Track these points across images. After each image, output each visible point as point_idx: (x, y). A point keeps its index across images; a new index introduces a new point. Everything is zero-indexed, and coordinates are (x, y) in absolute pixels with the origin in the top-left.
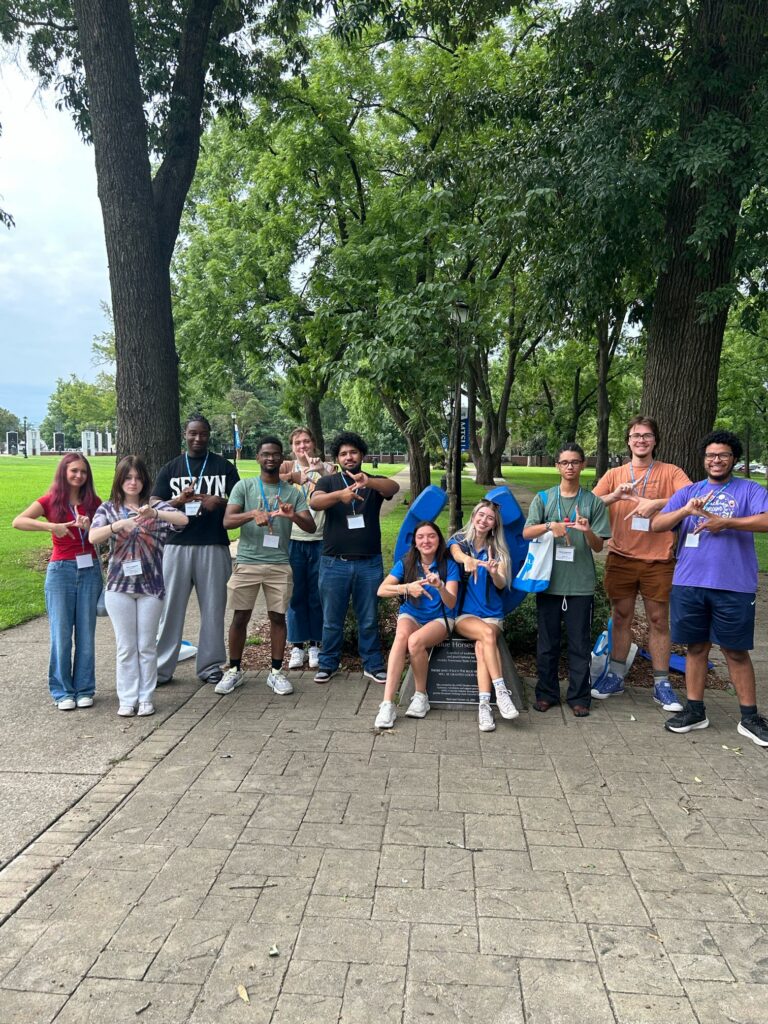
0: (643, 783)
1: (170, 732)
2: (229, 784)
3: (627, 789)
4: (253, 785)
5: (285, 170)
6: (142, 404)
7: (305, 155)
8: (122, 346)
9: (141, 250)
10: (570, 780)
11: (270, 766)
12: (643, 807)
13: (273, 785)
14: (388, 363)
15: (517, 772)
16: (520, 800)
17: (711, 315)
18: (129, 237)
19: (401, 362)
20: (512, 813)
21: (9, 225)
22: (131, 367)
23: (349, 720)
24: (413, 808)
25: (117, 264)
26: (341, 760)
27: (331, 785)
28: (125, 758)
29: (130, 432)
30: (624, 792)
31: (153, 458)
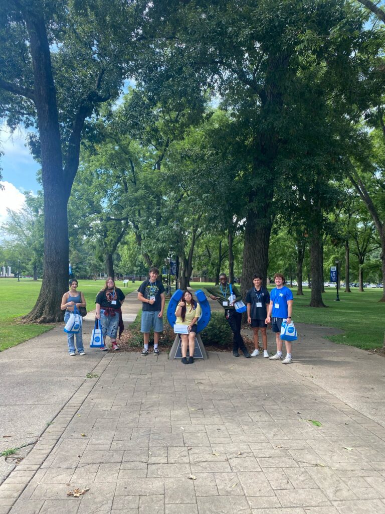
5: (103, 163)
6: (55, 259)
7: (112, 157)
8: (48, 237)
13: (139, 376)
14: (158, 248)
18: (54, 196)
19: (162, 248)
21: (2, 189)
27: (156, 376)
29: (50, 270)
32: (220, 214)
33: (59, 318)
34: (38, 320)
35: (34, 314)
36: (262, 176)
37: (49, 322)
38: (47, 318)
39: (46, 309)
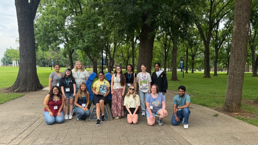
0: (136, 133)
1: (28, 131)
2: (42, 142)
3: (132, 135)
4: (48, 142)
6: (26, 54)
8: (21, 40)
9: (26, 18)
10: (121, 134)
11: (53, 137)
12: (135, 138)
13: (53, 142)
15: (110, 133)
16: (110, 139)
17: (150, 37)
18: (23, 15)
19: (87, 46)
20: (108, 142)
22: (23, 45)
23: (73, 125)
24: (86, 144)
25: (20, 21)
26: (70, 135)
27: (67, 140)
28: (15, 139)
29: (23, 60)
30: (132, 136)
31: (29, 67)
32: (126, 28)
33: (29, 89)
34: (15, 91)
35: (14, 87)
36: (150, 3)
37: (22, 91)
38: (21, 89)
39: (21, 83)
